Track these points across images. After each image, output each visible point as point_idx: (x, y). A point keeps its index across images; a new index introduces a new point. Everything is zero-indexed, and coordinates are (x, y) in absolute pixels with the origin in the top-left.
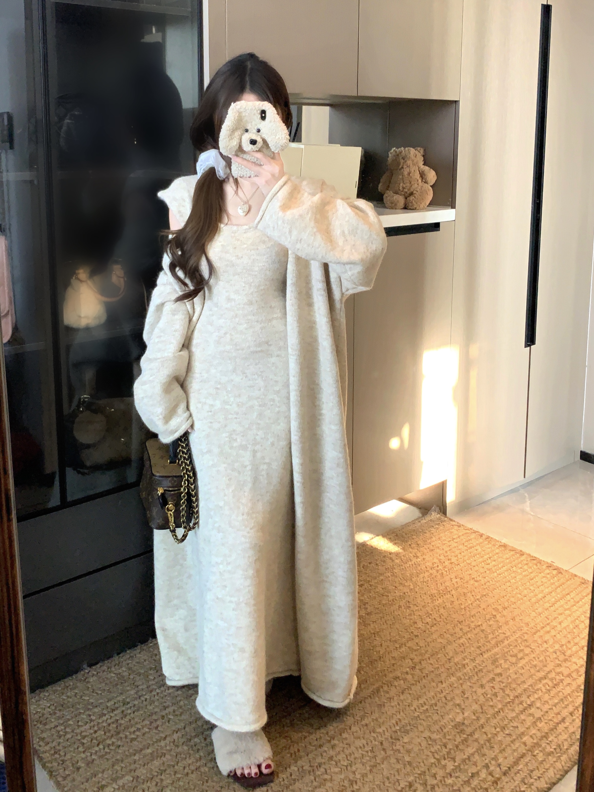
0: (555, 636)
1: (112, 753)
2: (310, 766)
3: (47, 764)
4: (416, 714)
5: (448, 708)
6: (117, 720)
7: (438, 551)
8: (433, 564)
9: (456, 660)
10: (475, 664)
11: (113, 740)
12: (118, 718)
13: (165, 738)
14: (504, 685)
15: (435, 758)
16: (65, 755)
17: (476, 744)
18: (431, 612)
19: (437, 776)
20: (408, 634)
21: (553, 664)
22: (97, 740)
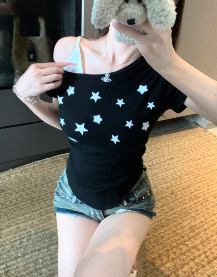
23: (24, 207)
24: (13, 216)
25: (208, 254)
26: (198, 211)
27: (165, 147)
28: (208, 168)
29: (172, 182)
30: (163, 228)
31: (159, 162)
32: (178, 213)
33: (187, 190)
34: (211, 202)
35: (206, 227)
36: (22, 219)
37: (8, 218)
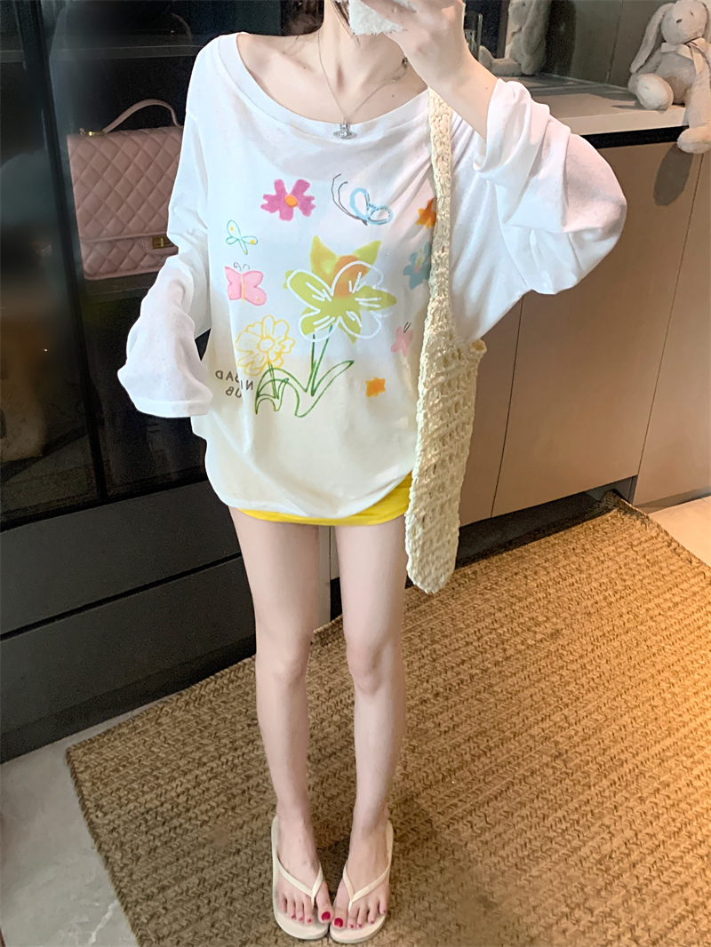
1: (179, 840)
2: (412, 896)
4: (552, 834)
5: (594, 829)
7: (610, 563)
8: (600, 585)
9: (613, 751)
10: (636, 762)
11: (181, 821)
12: (189, 786)
13: (241, 828)
14: (671, 802)
15: (567, 906)
16: (124, 835)
18: (590, 668)
19: (567, 934)
20: (556, 699)
22: (162, 817)
23: (210, 817)
24: (185, 847)
25: (638, 932)
26: (620, 808)
27: (536, 592)
28: (647, 662)
29: (557, 717)
30: (538, 864)
31: (523, 647)
32: (572, 817)
33: (593, 741)
34: (650, 777)
35: (635, 857)
36: (209, 855)
37: (174, 853)
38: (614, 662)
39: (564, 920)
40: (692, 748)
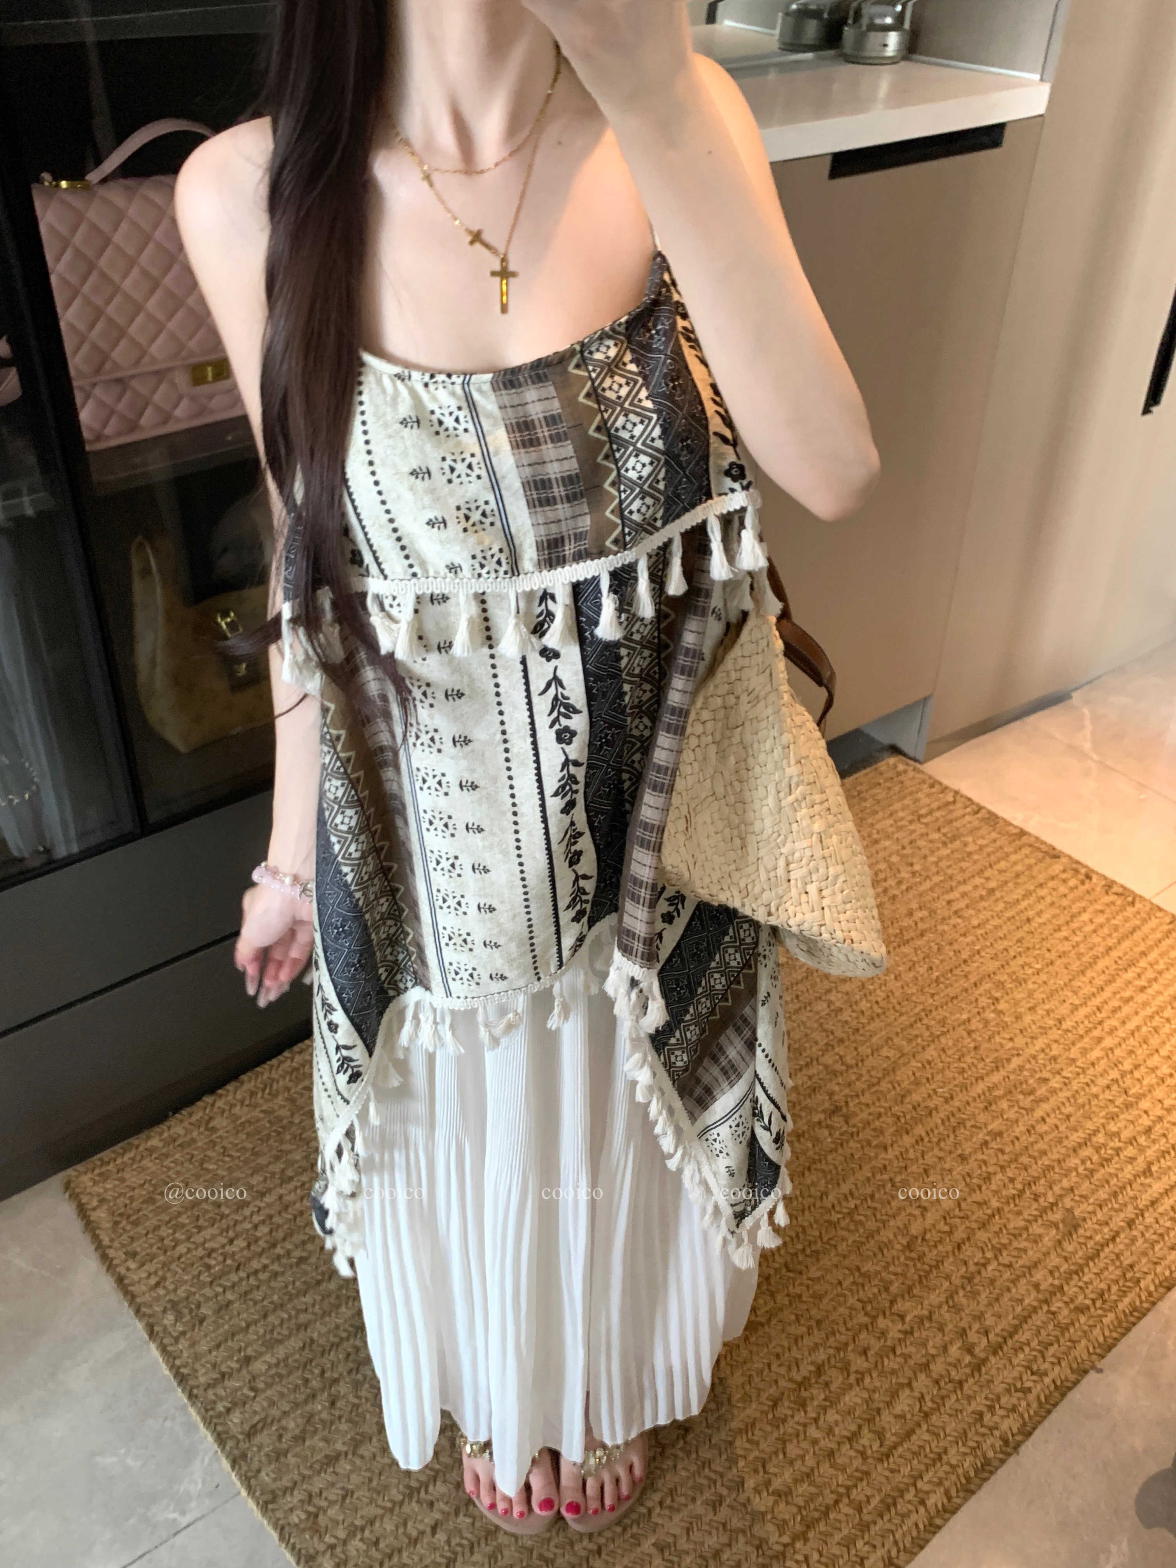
0: (1111, 1049)
1: (264, 1288)
3: (143, 1309)
4: (835, 1217)
6: (271, 1217)
9: (916, 1097)
10: (951, 1109)
11: (265, 1261)
14: (1006, 1157)
15: (866, 1314)
16: (175, 1290)
17: (946, 1284)
19: (871, 1353)
21: (1103, 1113)
22: (233, 1259)
24: (275, 1298)
25: (972, 1337)
29: (828, 1059)
30: (818, 1260)
32: (863, 1191)
33: (884, 1086)
34: (973, 1126)
35: (959, 1235)
36: (313, 1305)
38: (908, 977)
39: (864, 1335)
40: (1031, 1081)
